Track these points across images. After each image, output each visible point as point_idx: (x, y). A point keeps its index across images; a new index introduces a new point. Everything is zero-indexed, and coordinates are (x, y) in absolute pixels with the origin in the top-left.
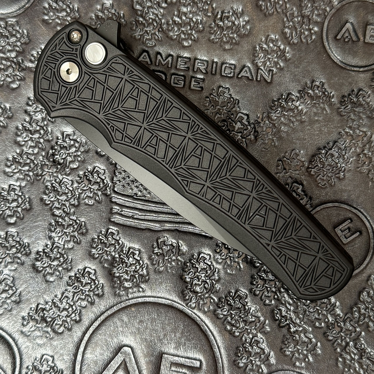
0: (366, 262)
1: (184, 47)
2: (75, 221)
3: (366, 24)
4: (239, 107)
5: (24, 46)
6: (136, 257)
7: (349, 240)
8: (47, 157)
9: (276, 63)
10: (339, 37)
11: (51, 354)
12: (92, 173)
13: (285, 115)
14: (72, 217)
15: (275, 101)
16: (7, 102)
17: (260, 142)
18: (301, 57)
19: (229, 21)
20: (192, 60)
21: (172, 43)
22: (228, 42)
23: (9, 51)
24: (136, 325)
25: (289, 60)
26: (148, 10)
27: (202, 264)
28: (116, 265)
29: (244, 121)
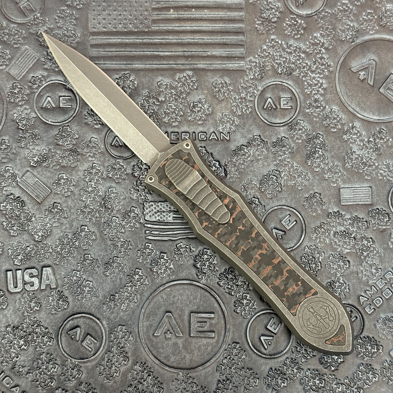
0: (302, 238)
1: (174, 126)
2: (125, 242)
3: (280, 98)
4: (213, 157)
5: (76, 140)
6: (165, 258)
7: (290, 227)
8: (101, 206)
9: (230, 128)
10: (265, 108)
11: (124, 324)
12: (130, 211)
13: (240, 158)
14: (122, 240)
15: (234, 151)
16: (71, 175)
17: (229, 176)
18: (245, 123)
19: (198, 107)
20: (180, 134)
21: (166, 125)
22: (200, 120)
23: (67, 145)
24: (172, 299)
25: (238, 125)
26: (148, 107)
27: (205, 256)
28: (154, 265)
29: (217, 165)
